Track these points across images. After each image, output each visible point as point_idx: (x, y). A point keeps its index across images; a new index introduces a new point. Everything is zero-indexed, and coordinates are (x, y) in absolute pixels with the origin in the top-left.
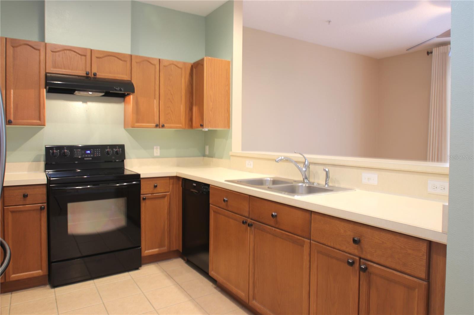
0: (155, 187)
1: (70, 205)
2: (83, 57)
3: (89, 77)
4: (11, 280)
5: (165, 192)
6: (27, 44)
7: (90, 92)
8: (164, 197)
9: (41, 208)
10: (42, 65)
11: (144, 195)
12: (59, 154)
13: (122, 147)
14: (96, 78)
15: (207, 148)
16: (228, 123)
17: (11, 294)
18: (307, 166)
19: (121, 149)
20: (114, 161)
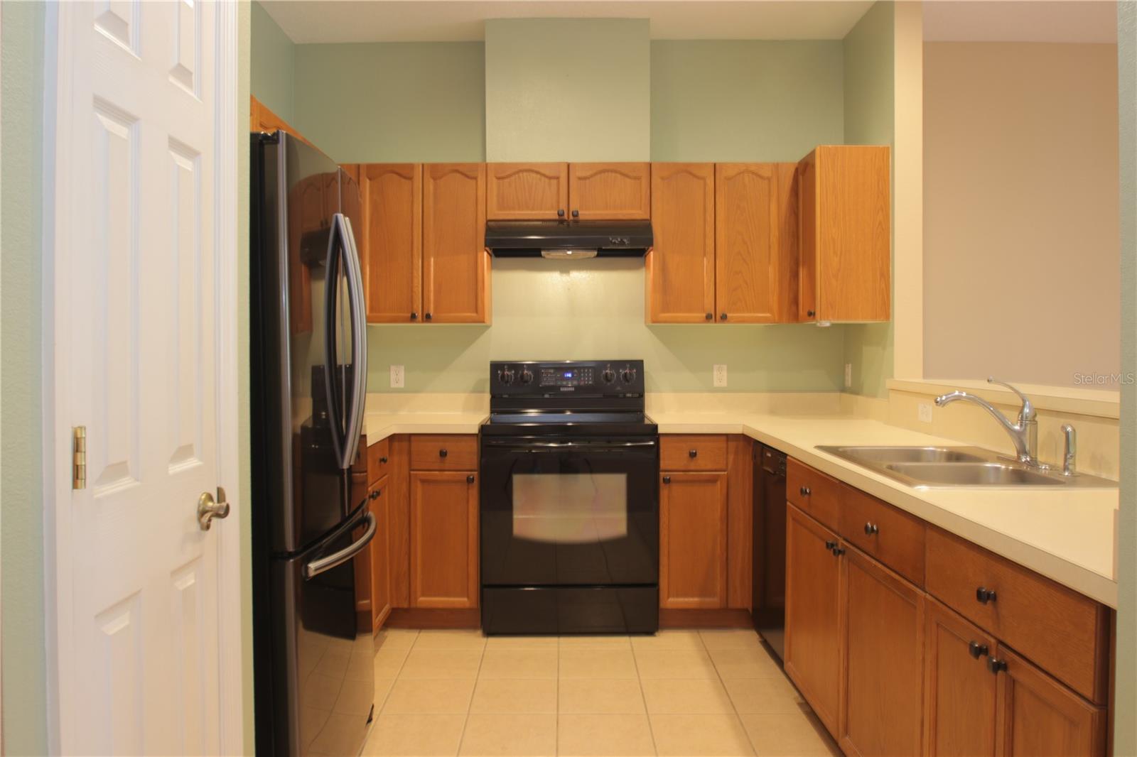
0: (693, 455)
1: (518, 479)
2: (554, 182)
3: (565, 220)
4: (419, 605)
5: (716, 471)
6: (457, 170)
7: (569, 250)
8: (713, 480)
9: (468, 478)
10: (481, 208)
11: (667, 473)
12: (513, 378)
13: (638, 365)
14: (576, 222)
15: (849, 369)
16: (884, 307)
17: (419, 632)
18: (1026, 418)
19: (635, 371)
20: (621, 395)
